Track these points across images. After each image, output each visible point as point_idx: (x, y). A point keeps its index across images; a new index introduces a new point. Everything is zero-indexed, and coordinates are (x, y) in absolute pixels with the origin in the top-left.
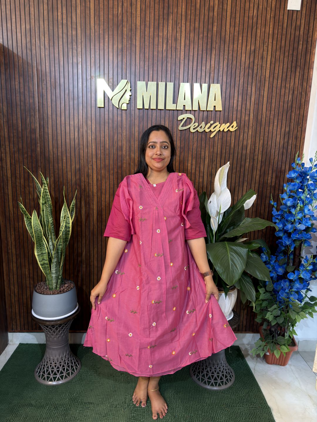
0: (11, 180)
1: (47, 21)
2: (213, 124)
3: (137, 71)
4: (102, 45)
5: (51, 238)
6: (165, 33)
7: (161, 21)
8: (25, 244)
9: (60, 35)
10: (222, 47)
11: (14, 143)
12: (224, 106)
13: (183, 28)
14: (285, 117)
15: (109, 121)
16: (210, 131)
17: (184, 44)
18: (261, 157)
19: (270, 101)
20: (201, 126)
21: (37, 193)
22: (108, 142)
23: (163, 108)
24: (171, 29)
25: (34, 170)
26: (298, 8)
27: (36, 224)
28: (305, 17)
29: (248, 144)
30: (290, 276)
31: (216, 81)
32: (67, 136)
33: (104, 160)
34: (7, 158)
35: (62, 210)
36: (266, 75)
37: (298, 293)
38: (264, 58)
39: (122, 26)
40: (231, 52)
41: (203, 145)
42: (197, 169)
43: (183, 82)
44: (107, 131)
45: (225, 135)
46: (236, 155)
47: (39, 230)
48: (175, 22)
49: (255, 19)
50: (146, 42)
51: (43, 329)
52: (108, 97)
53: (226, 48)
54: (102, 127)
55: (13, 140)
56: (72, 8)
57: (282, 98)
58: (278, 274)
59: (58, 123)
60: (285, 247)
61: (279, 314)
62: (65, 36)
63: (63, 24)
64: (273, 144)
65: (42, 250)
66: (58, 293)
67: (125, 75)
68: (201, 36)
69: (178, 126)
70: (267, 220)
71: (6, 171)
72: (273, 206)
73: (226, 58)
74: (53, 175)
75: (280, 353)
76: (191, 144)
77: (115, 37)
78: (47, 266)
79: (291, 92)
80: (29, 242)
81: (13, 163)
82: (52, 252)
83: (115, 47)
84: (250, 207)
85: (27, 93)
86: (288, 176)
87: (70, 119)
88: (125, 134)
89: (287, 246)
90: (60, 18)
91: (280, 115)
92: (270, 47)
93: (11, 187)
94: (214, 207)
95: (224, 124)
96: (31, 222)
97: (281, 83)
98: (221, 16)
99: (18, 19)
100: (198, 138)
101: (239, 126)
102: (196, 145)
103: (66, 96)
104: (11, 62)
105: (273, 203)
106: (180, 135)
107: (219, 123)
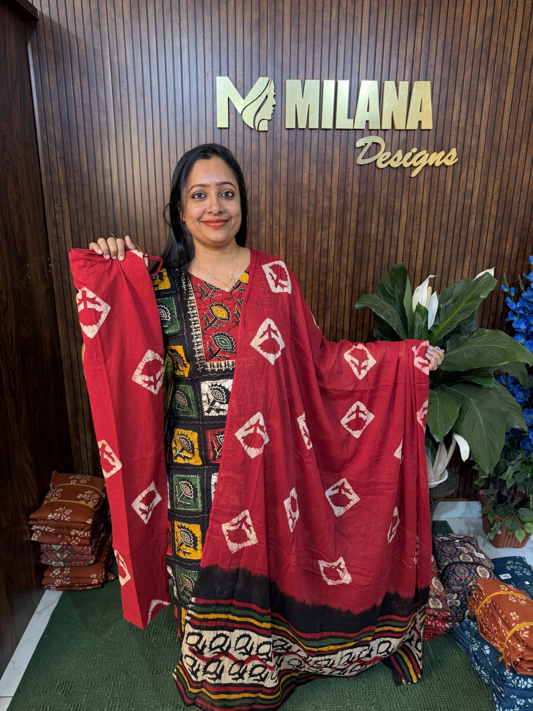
2: (417, 153)
3: (287, 60)
4: (223, 13)
10: (436, 12)
11: (75, 196)
12: (436, 122)
15: (238, 151)
16: (412, 165)
17: (368, 8)
18: (496, 210)
19: (515, 110)
20: (396, 158)
23: (331, 127)
29: (475, 187)
31: (422, 76)
34: (65, 222)
36: (512, 62)
38: (510, 31)
40: (451, 21)
41: (399, 190)
42: (388, 233)
43: (366, 78)
45: (436, 171)
46: (454, 208)
50: (301, 7)
52: (236, 109)
53: (443, 15)
55: (75, 189)
64: (518, 188)
67: (265, 68)
69: (355, 157)
71: (63, 244)
73: (441, 33)
76: (377, 188)
83: (247, 16)
85: (94, 105)
88: (264, 174)
92: (520, 11)
95: (436, 153)
100: (389, 178)
101: (460, 156)
102: (386, 191)
103: (163, 110)
104: (65, 49)
105: (506, 290)
106: (358, 174)
107: (426, 151)
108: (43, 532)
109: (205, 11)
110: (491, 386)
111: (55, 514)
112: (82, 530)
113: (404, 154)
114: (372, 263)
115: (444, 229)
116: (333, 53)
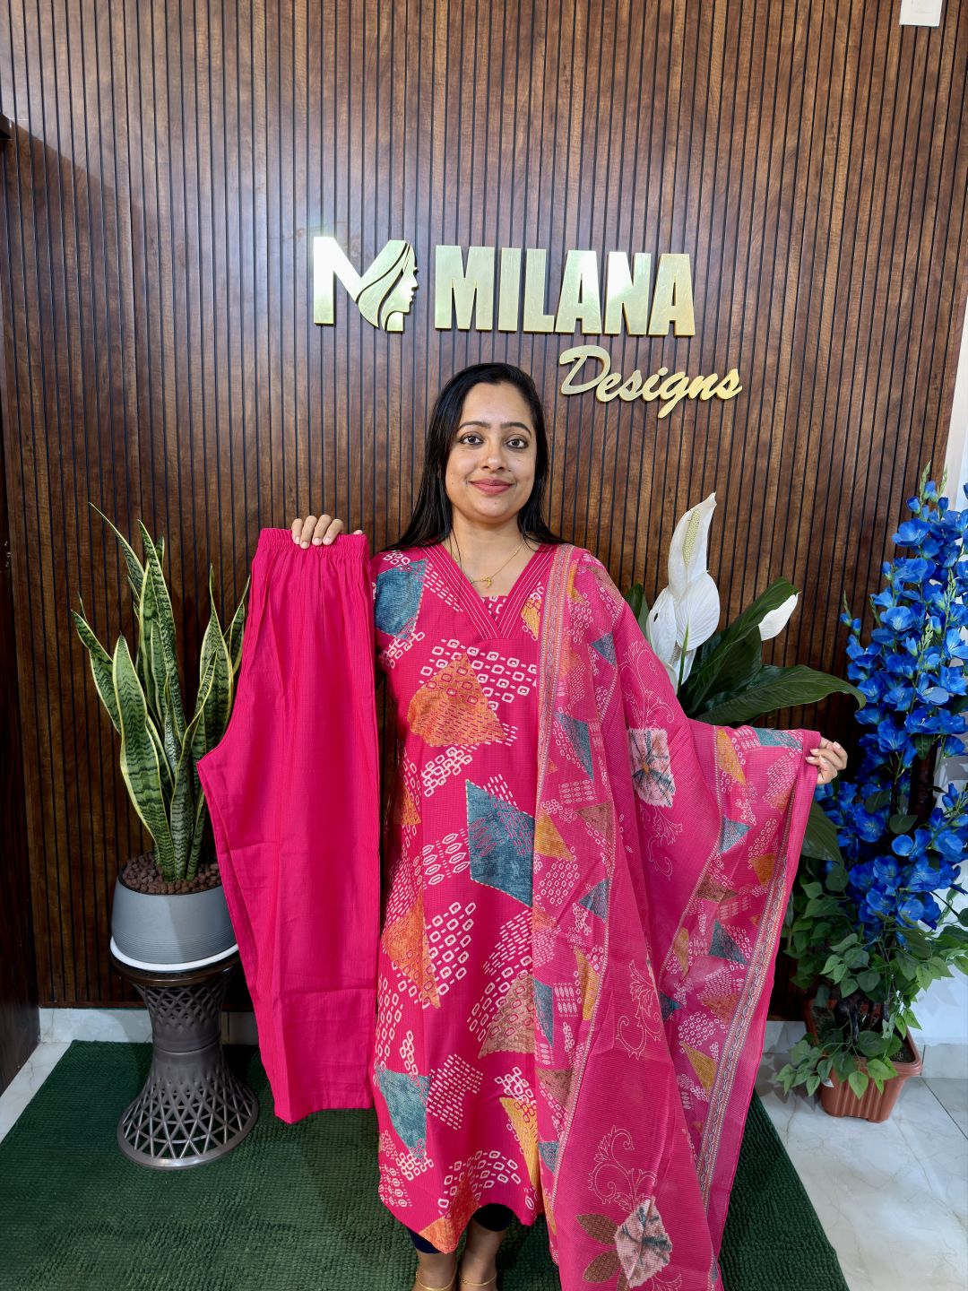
0: (50, 544)
1: (163, 60)
3: (437, 213)
4: (329, 133)
5: (172, 722)
6: (523, 98)
7: (510, 62)
8: (91, 739)
9: (204, 102)
10: (697, 138)
11: (60, 433)
12: (701, 323)
13: (578, 83)
14: (890, 357)
15: (351, 366)
17: (580, 130)
18: (814, 478)
19: (842, 304)
21: (128, 584)
22: (345, 431)
23: (515, 328)
24: (540, 85)
25: (119, 513)
26: (934, 20)
27: (126, 679)
28: (953, 46)
29: (776, 436)
30: (899, 846)
31: (676, 244)
32: (220, 411)
33: (333, 487)
34: (38, 478)
35: (205, 637)
36: (833, 225)
37: (925, 897)
38: (828, 173)
39: (389, 75)
40: (724, 156)
41: (636, 440)
42: (618, 514)
43: (577, 249)
44: (341, 399)
45: (703, 409)
46: (738, 471)
47: (134, 698)
48: (552, 62)
49: (799, 55)
50: (464, 126)
51: (145, 998)
52: (348, 294)
53: (710, 145)
54: (328, 384)
55: (59, 421)
56: (240, 20)
57: (881, 296)
58: (862, 837)
59: (193, 372)
60: (883, 755)
61: (866, 963)
62: (216, 106)
63: (212, 69)
64: (853, 441)
65: (142, 753)
66: (190, 891)
67: (400, 225)
68: (632, 105)
69: (558, 382)
70: (832, 674)
71: (35, 518)
72: (850, 630)
73: (708, 175)
74: (177, 530)
75: (867, 1082)
76: (599, 436)
77: (370, 110)
78: (157, 806)
79: (909, 280)
80: (103, 733)
81: (58, 493)
82: (174, 763)
83: (370, 138)
84: (779, 632)
85: (100, 279)
86: (895, 538)
87: (232, 359)
88: (397, 407)
89: (890, 754)
90: (201, 51)
91: (875, 348)
92: (845, 141)
93: (51, 565)
94: (668, 633)
95: (702, 377)
96: (111, 674)
97: (876, 251)
98: (693, 45)
99: (76, 55)
100: (619, 419)
101: (746, 382)
102: (615, 440)
103: (220, 291)
104: (53, 185)
106: (564, 411)
109: (297, 128)
116: (518, 204)
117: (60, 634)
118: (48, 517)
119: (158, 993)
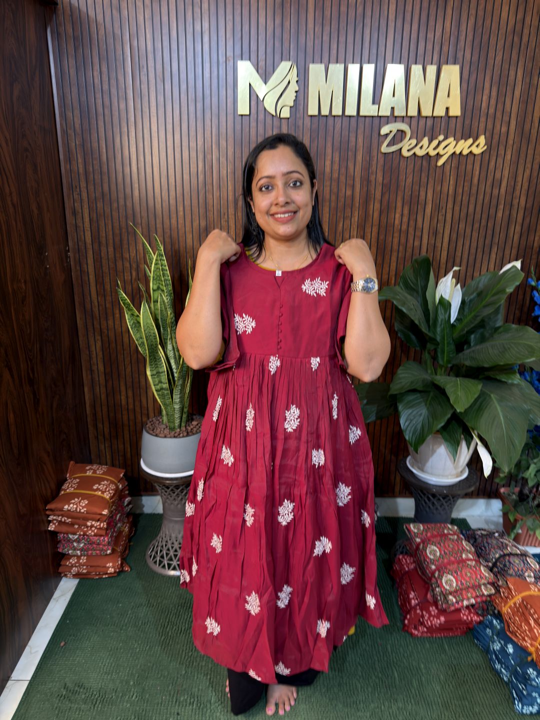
0: (91, 248)
2: (444, 140)
3: (310, 44)
11: (94, 184)
12: (464, 108)
16: (438, 154)
18: (525, 200)
20: (421, 147)
23: (355, 114)
27: (148, 325)
29: (504, 176)
31: (451, 59)
34: (83, 210)
41: (424, 179)
42: (412, 223)
43: (392, 63)
45: (463, 160)
46: (482, 197)
47: (153, 334)
51: (160, 492)
52: (257, 95)
54: (246, 150)
55: (94, 177)
65: (158, 367)
66: (184, 436)
67: (288, 51)
69: (380, 145)
71: (82, 233)
73: (472, 15)
76: (402, 177)
78: (166, 392)
80: (125, 352)
81: (95, 219)
85: (114, 91)
87: (190, 137)
93: (92, 260)
95: (463, 141)
96: (139, 323)
100: (414, 167)
101: (489, 143)
102: (411, 179)
103: (183, 96)
104: (84, 34)
105: (533, 284)
106: (382, 163)
107: (453, 139)
108: (60, 522)
110: (515, 382)
111: (71, 505)
112: (98, 520)
113: (430, 142)
114: (395, 254)
115: (470, 219)
116: (359, 36)
117: (99, 299)
118: (90, 233)
119: (168, 488)
